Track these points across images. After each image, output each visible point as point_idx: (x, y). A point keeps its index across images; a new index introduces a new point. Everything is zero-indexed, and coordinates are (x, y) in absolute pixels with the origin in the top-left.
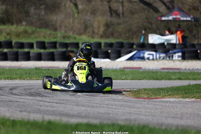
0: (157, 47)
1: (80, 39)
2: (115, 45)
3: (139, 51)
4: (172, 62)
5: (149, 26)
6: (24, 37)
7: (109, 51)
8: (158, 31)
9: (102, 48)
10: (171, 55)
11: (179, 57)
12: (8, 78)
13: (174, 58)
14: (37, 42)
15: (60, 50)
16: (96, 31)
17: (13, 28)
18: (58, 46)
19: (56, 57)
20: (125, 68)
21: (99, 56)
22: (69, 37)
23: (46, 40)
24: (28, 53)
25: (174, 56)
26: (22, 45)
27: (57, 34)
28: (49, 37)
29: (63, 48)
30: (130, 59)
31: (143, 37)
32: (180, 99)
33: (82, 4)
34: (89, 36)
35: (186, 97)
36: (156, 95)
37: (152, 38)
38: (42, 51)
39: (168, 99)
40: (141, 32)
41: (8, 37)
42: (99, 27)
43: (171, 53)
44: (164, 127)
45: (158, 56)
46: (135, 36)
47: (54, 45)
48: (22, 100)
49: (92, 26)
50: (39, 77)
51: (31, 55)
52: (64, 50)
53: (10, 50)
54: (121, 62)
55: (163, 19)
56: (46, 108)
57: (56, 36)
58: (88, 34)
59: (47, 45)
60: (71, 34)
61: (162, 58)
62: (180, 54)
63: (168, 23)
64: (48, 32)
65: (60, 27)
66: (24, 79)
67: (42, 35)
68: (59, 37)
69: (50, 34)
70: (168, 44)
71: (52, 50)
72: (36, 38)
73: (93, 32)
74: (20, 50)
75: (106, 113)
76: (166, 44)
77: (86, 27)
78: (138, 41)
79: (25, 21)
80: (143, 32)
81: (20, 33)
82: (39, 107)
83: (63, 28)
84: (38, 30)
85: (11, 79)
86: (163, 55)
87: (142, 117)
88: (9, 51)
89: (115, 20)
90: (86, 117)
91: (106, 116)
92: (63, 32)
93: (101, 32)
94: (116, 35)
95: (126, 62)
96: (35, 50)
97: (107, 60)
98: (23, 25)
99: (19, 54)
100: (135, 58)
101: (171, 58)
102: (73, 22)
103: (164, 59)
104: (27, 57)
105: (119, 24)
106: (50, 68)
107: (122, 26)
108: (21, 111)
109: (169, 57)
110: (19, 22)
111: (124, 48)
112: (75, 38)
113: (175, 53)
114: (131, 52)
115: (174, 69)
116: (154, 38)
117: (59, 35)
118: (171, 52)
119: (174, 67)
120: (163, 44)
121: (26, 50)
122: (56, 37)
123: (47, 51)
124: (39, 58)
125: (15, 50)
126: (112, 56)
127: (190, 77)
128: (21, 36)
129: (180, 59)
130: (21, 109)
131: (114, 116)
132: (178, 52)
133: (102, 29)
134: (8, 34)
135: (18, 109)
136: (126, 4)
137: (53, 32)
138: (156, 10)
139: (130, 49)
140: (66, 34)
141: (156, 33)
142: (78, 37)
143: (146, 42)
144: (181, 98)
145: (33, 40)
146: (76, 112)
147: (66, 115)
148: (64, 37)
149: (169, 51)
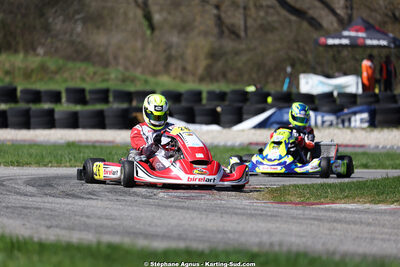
0: (317, 102)
1: (157, 84)
2: (229, 96)
3: (280, 109)
4: (348, 132)
5: (301, 56)
6: (41, 80)
7: (219, 109)
8: (319, 69)
9: (204, 101)
10: (346, 118)
11: (362, 121)
12: (12, 164)
13: (353, 124)
14: (68, 91)
15: (116, 106)
16: (189, 67)
17: (18, 60)
18: (111, 99)
19: (107, 121)
20: (251, 144)
21: (198, 119)
22: (133, 80)
23: (88, 86)
24: (51, 112)
25: (353, 119)
26: (36, 97)
27: (108, 74)
28: (92, 78)
29: (123, 101)
30: (262, 125)
31: (287, 81)
32: (367, 205)
33: (161, 11)
34: (174, 78)
35: (379, 202)
36: (318, 197)
37: (307, 83)
38: (78, 108)
39: (343, 206)
40: (285, 70)
41: (7, 80)
42: (196, 59)
43: (346, 114)
44: (337, 258)
45: (319, 119)
46: (271, 79)
47: (103, 95)
48: (48, 206)
49: (182, 56)
50: (76, 161)
51: (56, 116)
52: (125, 106)
53: (13, 105)
54: (243, 131)
55: (331, 42)
56: (99, 222)
57: (106, 77)
58: (173, 74)
59: (88, 97)
60: (138, 73)
61: (327, 123)
62: (365, 116)
63: (339, 52)
64: (91, 70)
65: (116, 58)
66: (46, 166)
67: (78, 74)
68: (113, 80)
69: (95, 73)
70: (339, 94)
71: (99, 107)
72: (65, 81)
73: (184, 69)
74: (34, 107)
75: (219, 232)
76: (335, 94)
77: (169, 59)
78: (278, 89)
79: (43, 45)
80: (289, 69)
81: (32, 71)
82: (84, 219)
83: (121, 60)
84: (70, 65)
85: (19, 164)
86: (329, 118)
87: (293, 239)
88: (11, 109)
89: (229, 44)
90: (180, 238)
91: (220, 236)
92: (121, 68)
93: (200, 71)
94: (230, 75)
95: (253, 131)
96: (65, 107)
97: (215, 128)
98: (38, 55)
99: (31, 113)
100: (272, 124)
101: (346, 124)
102: (143, 49)
103: (331, 125)
104: (49, 121)
105: (237, 53)
106: (97, 144)
107: (244, 58)
108: (49, 227)
109: (343, 122)
110: (30, 48)
111: (248, 104)
112: (146, 82)
113: (355, 113)
114: (263, 111)
115: (354, 146)
116: (310, 81)
117: (113, 76)
118: (346, 111)
119: (354, 142)
120: (330, 95)
121: (46, 106)
122: (107, 80)
123: (90, 108)
124: (73, 122)
125: (22, 106)
126: (223, 118)
127: (388, 163)
128: (34, 77)
129: (366, 125)
130: (48, 223)
131: (237, 236)
132: (361, 112)
133: (203, 63)
134: (7, 73)
135: (43, 223)
136: (253, 11)
137: (100, 70)
138: (315, 24)
139: (261, 106)
140: (127, 74)
141: (315, 72)
142: (152, 79)
143: (294, 90)
144: (370, 202)
145: (59, 86)
146: (159, 230)
147: (141, 233)
148: (124, 81)
149: (342, 110)
